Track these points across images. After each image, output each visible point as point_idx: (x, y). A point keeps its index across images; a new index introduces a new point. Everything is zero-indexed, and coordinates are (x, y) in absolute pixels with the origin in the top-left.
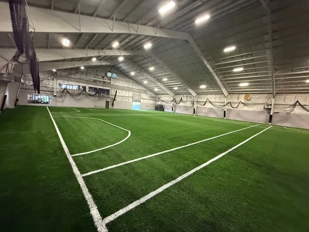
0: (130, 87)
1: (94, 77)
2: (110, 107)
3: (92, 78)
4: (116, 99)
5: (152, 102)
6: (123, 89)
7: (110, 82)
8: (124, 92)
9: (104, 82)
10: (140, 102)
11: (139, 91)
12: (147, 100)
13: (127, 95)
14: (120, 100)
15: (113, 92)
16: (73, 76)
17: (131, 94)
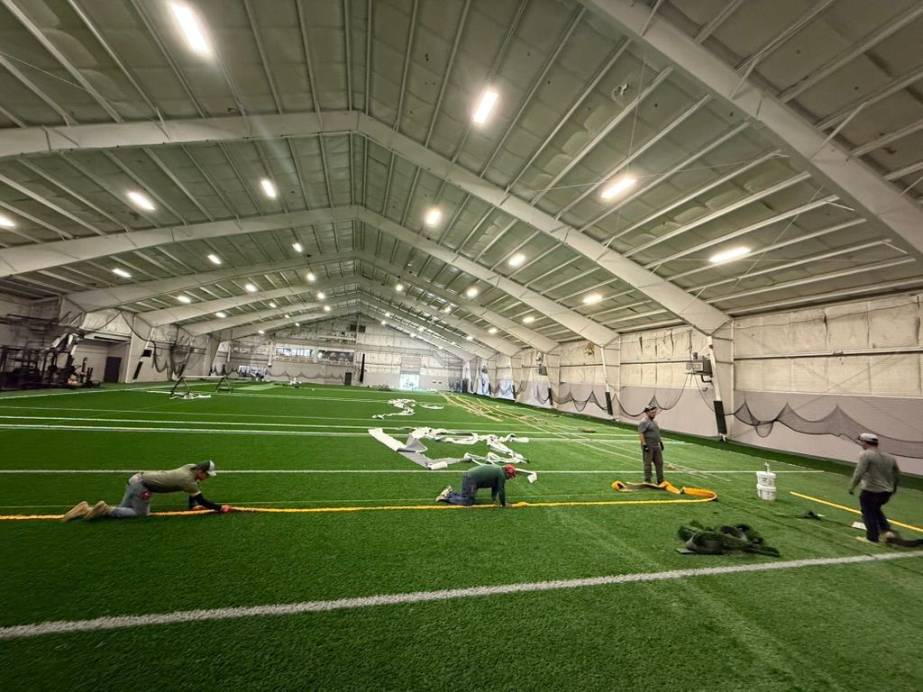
0: (396, 345)
1: (328, 335)
2: (354, 382)
3: (325, 336)
4: (365, 368)
5: (446, 374)
6: (380, 350)
7: (354, 339)
8: (383, 356)
9: (344, 341)
10: (418, 373)
11: (415, 352)
12: (436, 370)
13: (389, 362)
14: (374, 370)
15: (358, 358)
16: (296, 337)
17: (397, 359)
